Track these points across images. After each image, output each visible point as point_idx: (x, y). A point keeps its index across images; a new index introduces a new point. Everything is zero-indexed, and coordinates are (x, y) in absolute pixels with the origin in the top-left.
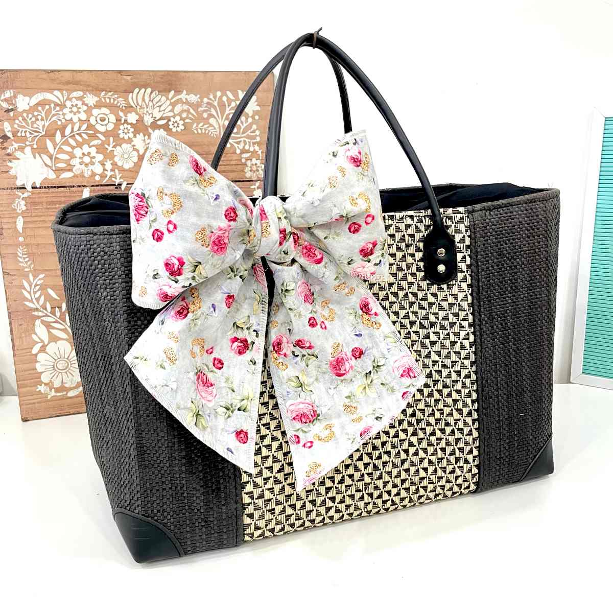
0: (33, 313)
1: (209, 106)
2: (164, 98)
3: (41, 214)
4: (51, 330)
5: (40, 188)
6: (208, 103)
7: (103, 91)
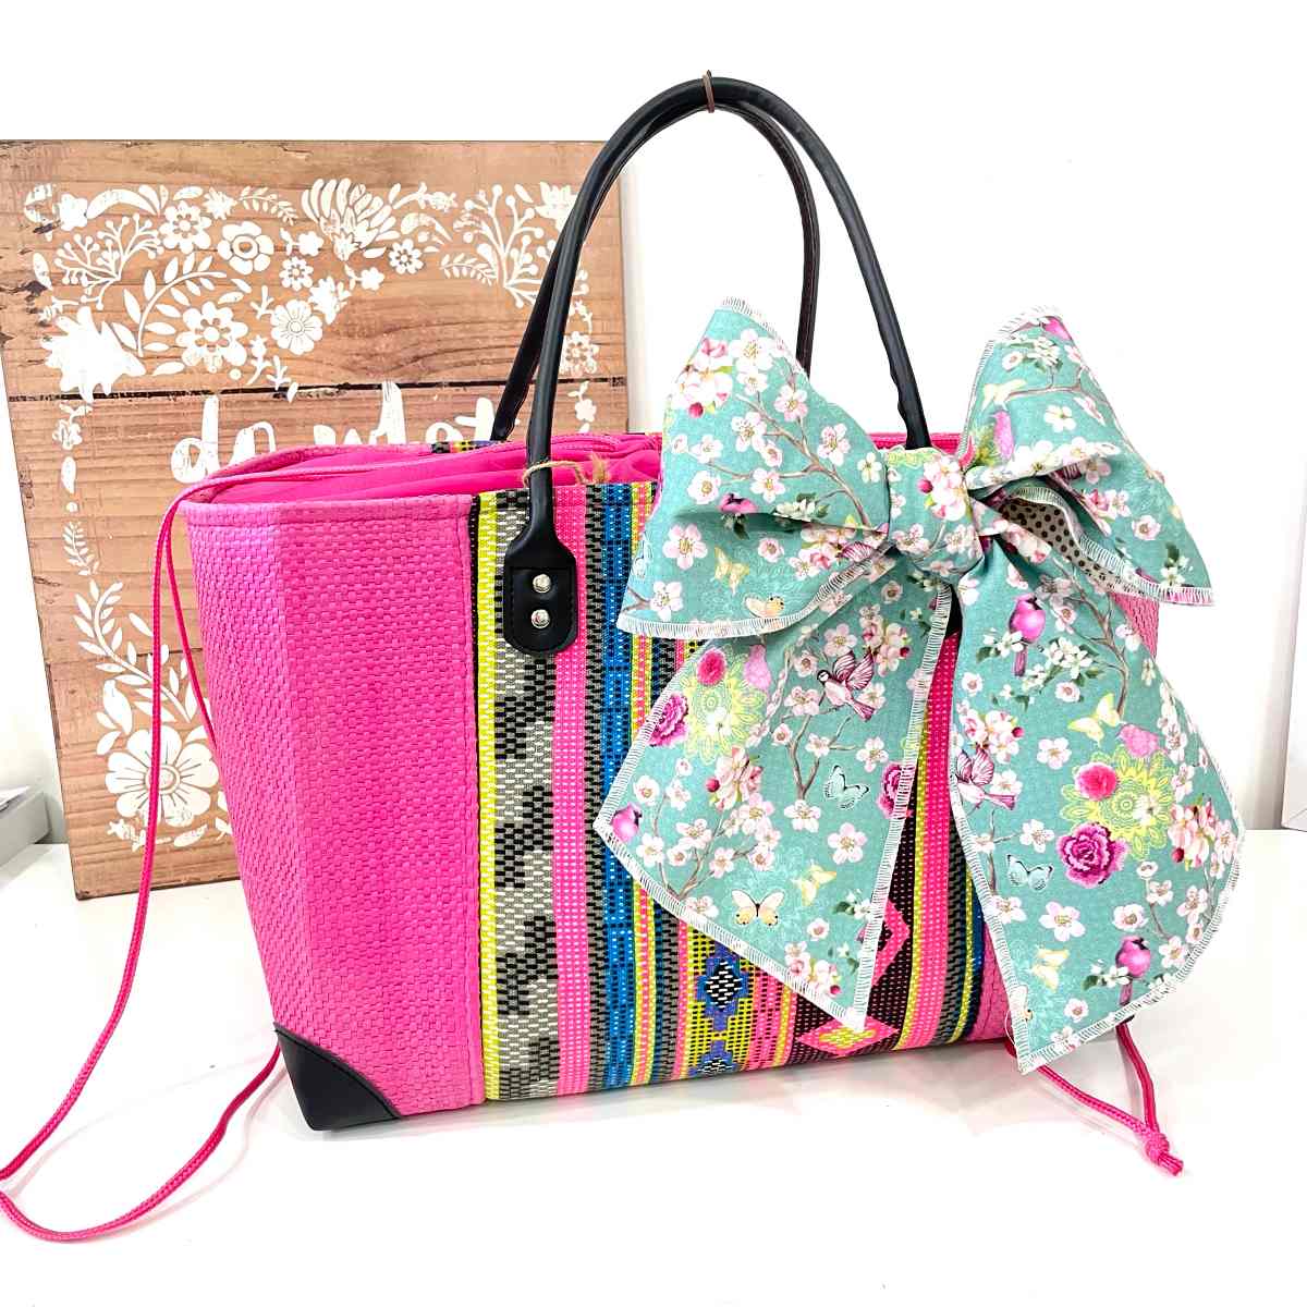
0: (99, 667)
1: (477, 218)
2: (378, 201)
3: (113, 453)
4: (137, 704)
5: (112, 396)
6: (474, 211)
7: (246, 186)
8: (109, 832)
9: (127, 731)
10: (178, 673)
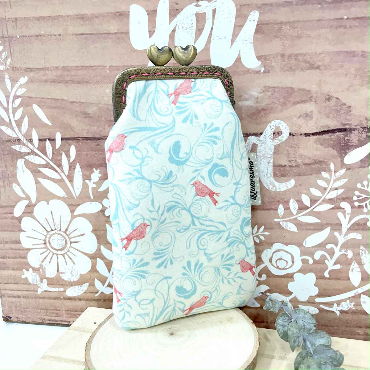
0: (13, 147)
4: (40, 180)
8: (23, 277)
9: (33, 202)
10: (68, 156)
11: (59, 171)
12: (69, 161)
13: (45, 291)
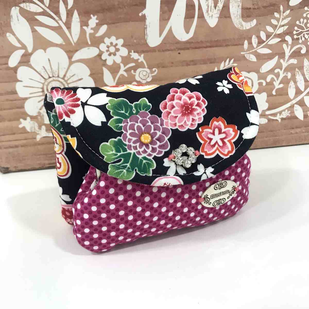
8: (21, 126)
9: (30, 50)
10: (66, 3)
11: (57, 18)
12: (66, 8)
13: (44, 137)
